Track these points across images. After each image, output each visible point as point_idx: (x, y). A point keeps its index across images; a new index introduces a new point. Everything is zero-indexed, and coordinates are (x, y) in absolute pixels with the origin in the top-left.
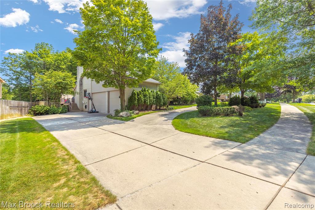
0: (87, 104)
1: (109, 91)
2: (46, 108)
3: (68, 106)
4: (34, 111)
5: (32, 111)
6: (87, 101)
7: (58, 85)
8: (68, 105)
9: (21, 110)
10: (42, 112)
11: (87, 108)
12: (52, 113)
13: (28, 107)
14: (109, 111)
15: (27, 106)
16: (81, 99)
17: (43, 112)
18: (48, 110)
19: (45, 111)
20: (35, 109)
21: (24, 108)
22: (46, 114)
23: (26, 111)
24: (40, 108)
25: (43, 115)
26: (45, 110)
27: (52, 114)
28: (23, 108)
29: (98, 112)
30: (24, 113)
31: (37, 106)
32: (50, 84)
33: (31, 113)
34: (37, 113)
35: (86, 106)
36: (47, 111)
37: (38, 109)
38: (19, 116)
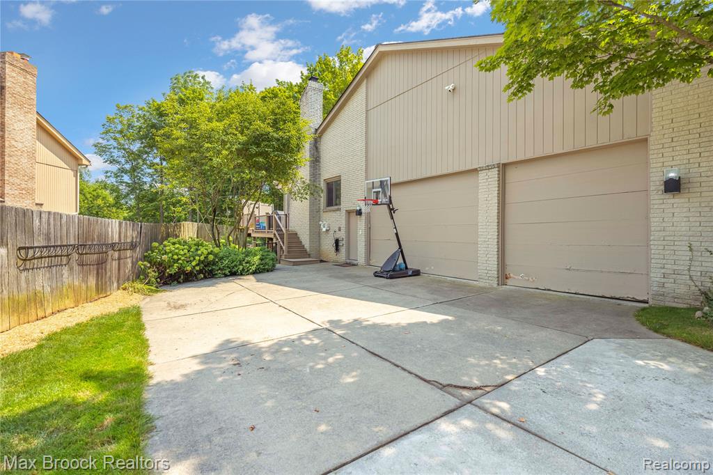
0: (342, 235)
1: (505, 165)
2: (205, 252)
3: (272, 239)
4: (160, 264)
5: (153, 263)
6: (343, 224)
7: (254, 149)
8: (272, 236)
9: (101, 264)
10: (189, 268)
11: (343, 250)
12: (227, 272)
13: (133, 246)
14: (503, 277)
15: (129, 240)
16: (315, 216)
17: (194, 267)
18: (211, 257)
19: (202, 262)
20: (164, 257)
21: (116, 255)
22: (205, 277)
23: (125, 264)
24: (183, 251)
25: (193, 281)
26: (202, 258)
27: (226, 276)
28: (110, 253)
29: (417, 273)
30: (114, 279)
31: (174, 244)
32: (224, 143)
33: (146, 276)
34: (173, 272)
35: (337, 242)
36: (208, 264)
37: (175, 257)
38: (89, 300)
